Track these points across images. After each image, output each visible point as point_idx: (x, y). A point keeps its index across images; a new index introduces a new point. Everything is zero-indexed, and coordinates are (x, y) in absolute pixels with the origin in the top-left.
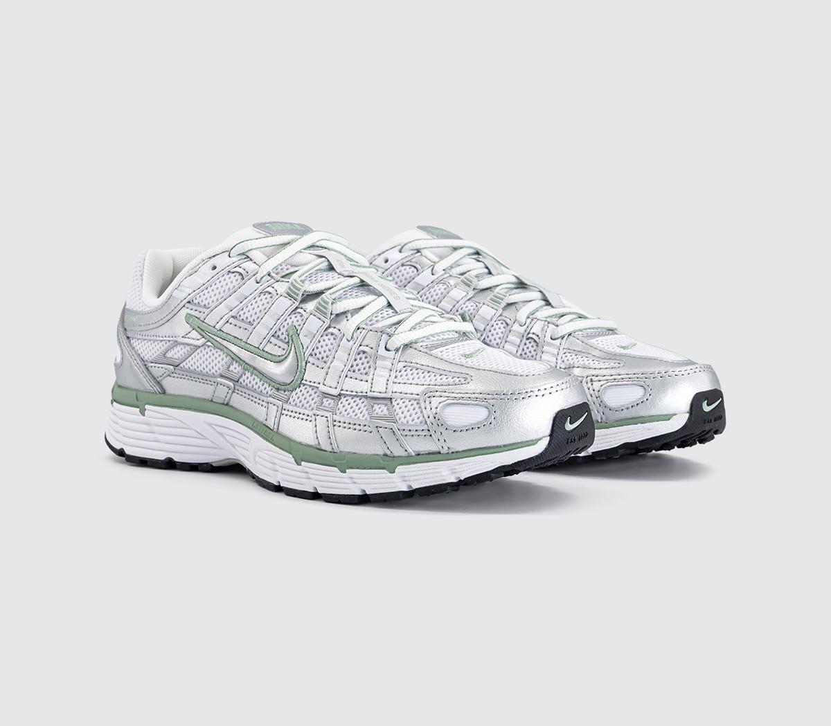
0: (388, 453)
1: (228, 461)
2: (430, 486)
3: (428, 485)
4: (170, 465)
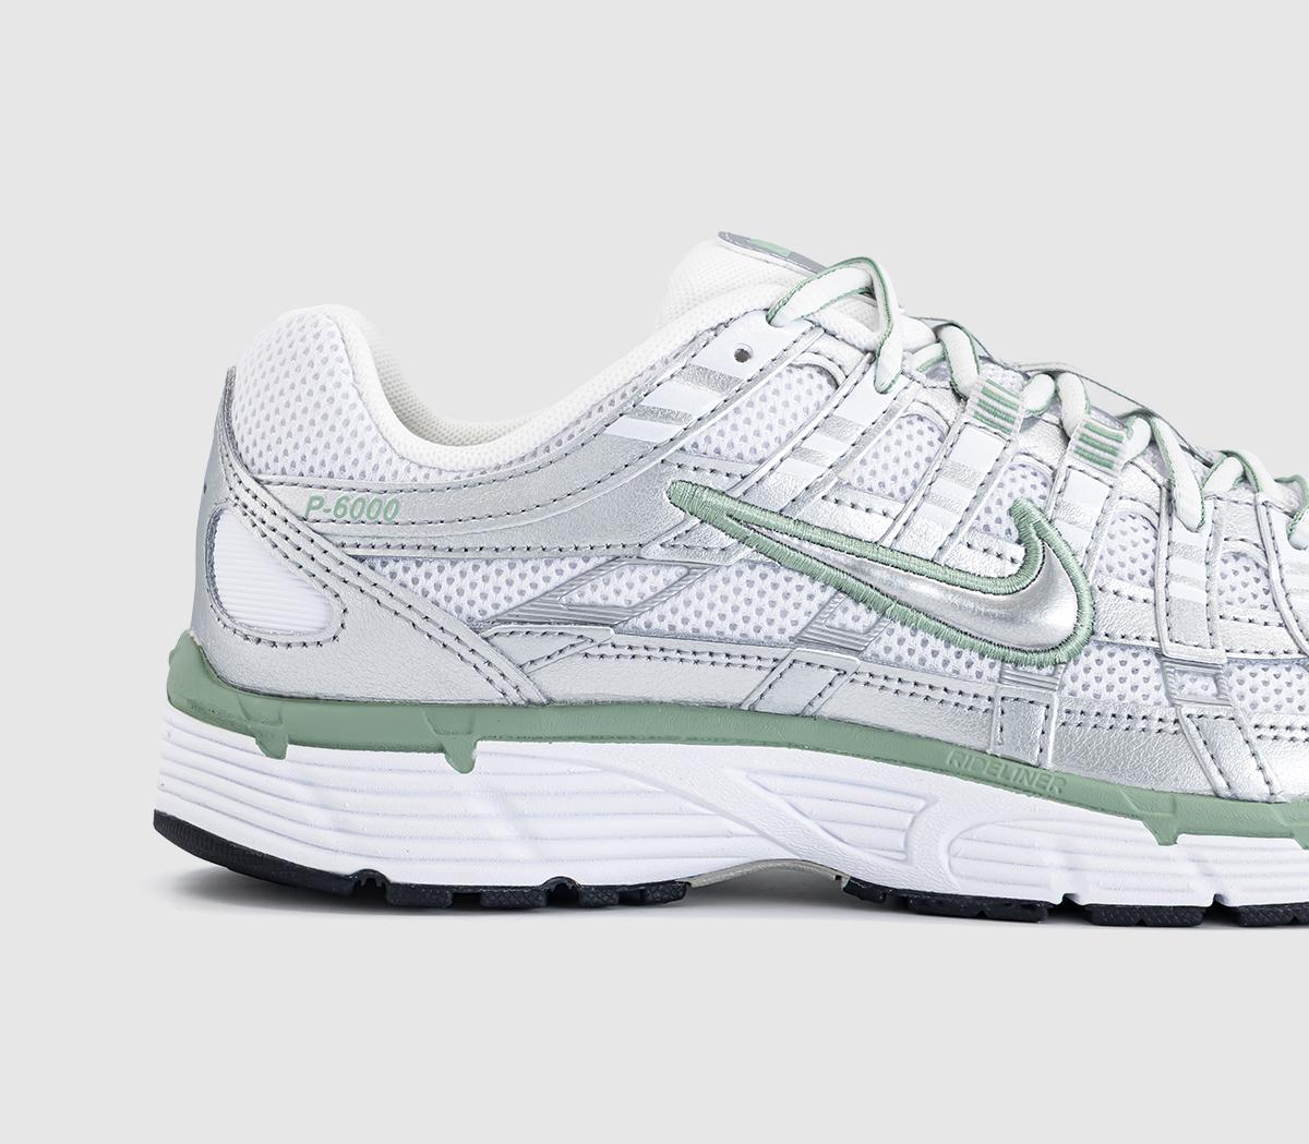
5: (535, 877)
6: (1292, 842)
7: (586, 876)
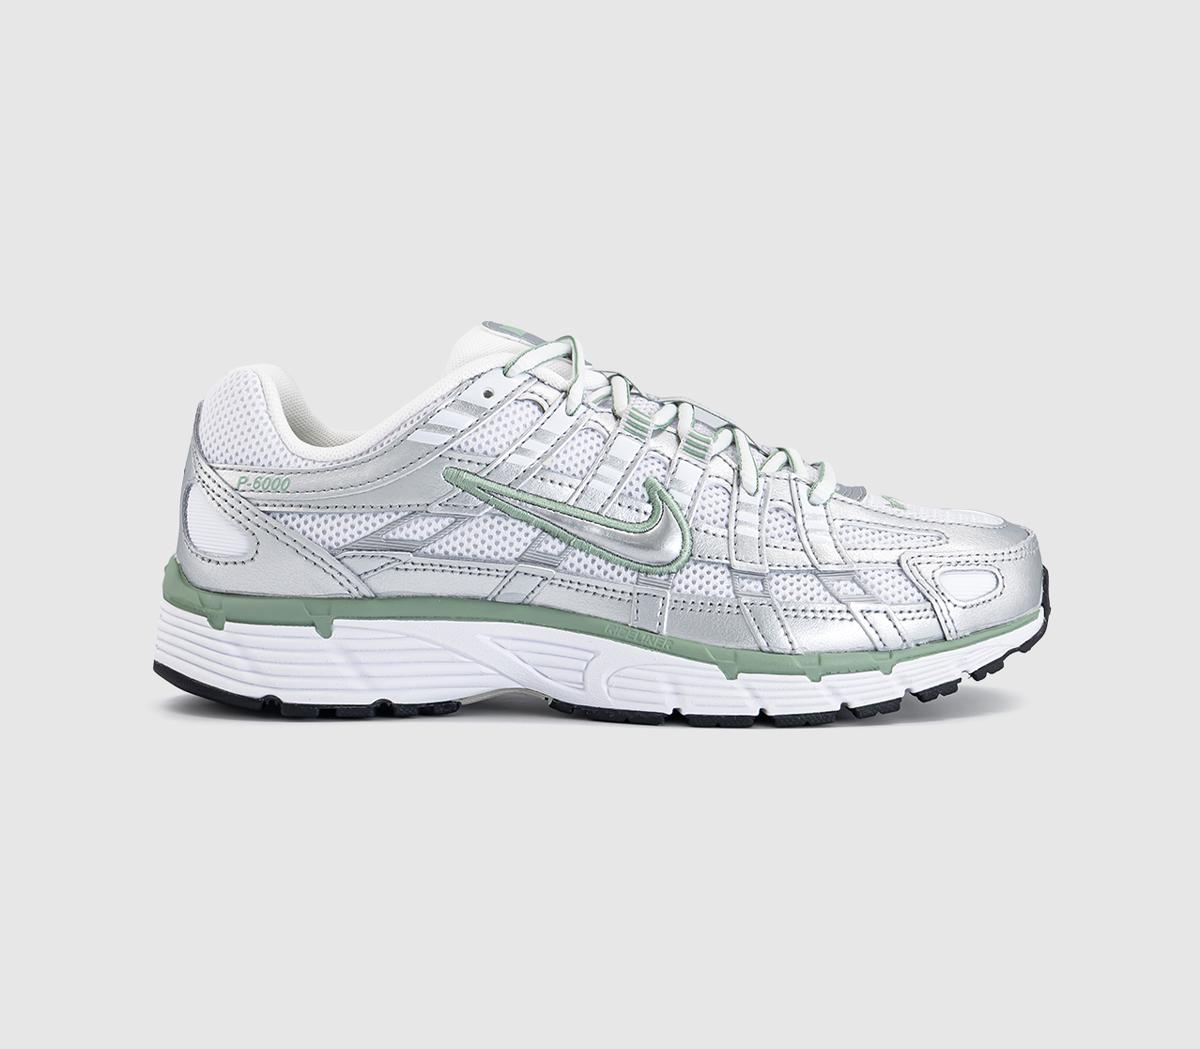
0: (880, 645)
1: (501, 693)
2: (936, 687)
3: (932, 686)
4: (385, 710)
5: (368, 699)
6: (805, 678)
7: (397, 699)
